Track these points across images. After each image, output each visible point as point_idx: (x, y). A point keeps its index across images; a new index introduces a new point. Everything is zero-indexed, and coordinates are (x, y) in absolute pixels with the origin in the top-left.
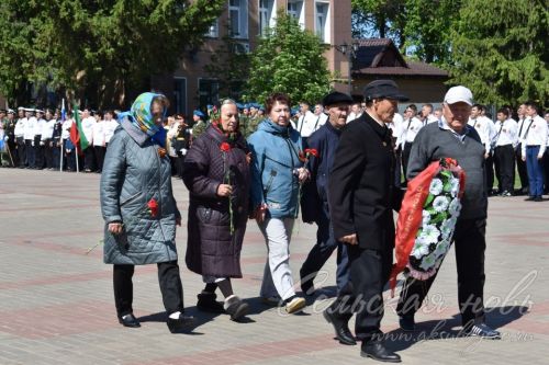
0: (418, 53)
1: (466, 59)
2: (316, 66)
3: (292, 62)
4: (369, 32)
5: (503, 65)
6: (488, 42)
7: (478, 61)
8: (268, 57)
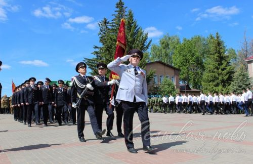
0: (193, 87)
1: (206, 87)
2: (173, 88)
3: (169, 88)
4: (181, 83)
5: (214, 88)
6: (211, 83)
7: (208, 87)
8: (163, 87)
